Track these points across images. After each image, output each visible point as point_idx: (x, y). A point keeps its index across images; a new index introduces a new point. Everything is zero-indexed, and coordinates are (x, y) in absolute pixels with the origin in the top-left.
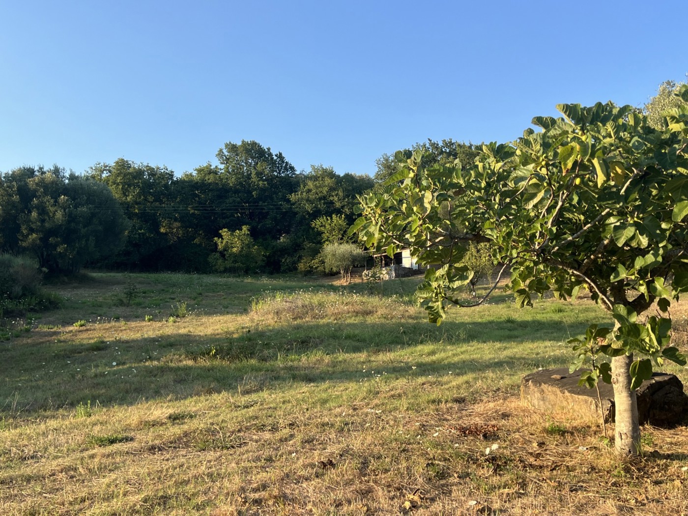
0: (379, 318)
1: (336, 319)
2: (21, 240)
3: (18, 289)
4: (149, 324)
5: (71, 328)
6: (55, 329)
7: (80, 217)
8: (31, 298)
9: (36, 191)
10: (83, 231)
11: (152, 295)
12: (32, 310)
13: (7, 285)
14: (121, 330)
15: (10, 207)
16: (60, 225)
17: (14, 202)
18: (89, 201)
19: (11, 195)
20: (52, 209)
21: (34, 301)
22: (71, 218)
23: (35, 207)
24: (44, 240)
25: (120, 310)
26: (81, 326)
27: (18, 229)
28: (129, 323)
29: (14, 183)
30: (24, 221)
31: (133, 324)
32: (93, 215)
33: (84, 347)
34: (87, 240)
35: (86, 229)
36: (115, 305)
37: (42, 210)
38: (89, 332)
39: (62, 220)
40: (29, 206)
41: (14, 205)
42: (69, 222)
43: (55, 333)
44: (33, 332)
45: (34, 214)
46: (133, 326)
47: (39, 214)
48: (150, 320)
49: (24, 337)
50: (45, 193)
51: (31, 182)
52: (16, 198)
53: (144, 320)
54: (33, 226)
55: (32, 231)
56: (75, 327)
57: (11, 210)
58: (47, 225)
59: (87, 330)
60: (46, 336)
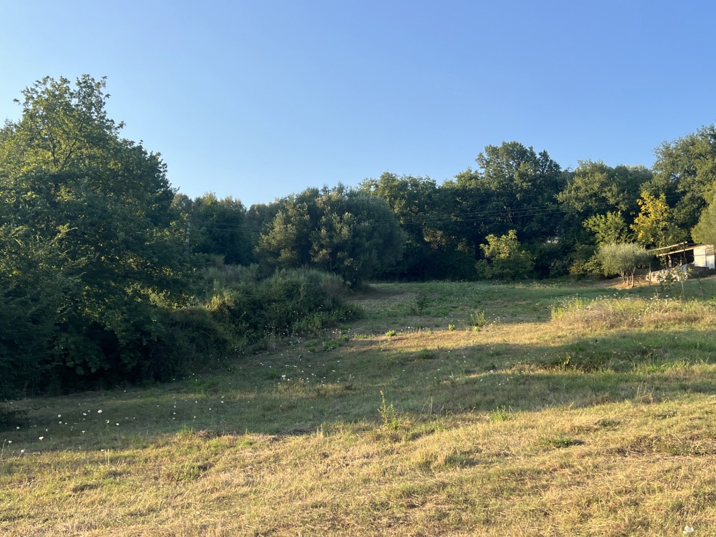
0: (709, 325)
1: (657, 327)
2: (313, 256)
3: (328, 302)
4: (453, 332)
5: (383, 338)
6: (369, 339)
7: (363, 231)
8: (339, 310)
9: (323, 209)
10: (367, 244)
11: (434, 304)
12: (342, 321)
13: (318, 299)
14: (432, 339)
15: (302, 226)
16: (348, 240)
17: (305, 221)
18: (369, 217)
19: (302, 215)
20: (339, 226)
21: (342, 313)
22: (355, 233)
23: (324, 225)
24: (333, 254)
25: (416, 320)
26: (393, 335)
27: (309, 246)
28: (434, 332)
29: (305, 204)
30: (315, 238)
31: (439, 333)
32: (374, 229)
33: (413, 355)
34: (370, 253)
35: (369, 243)
36: (408, 315)
37: (330, 227)
38: (404, 341)
39: (348, 236)
40: (319, 224)
41: (305, 224)
42: (354, 237)
43: (372, 343)
44: (352, 341)
45: (323, 231)
46: (440, 335)
47: (328, 231)
48: (453, 329)
49: (346, 346)
50: (332, 211)
51: (319, 201)
52: (307, 217)
53: (448, 329)
54: (323, 242)
55: (322, 247)
56: (387, 336)
57: (303, 228)
58: (335, 240)
59: (399, 339)
60: (365, 345)
